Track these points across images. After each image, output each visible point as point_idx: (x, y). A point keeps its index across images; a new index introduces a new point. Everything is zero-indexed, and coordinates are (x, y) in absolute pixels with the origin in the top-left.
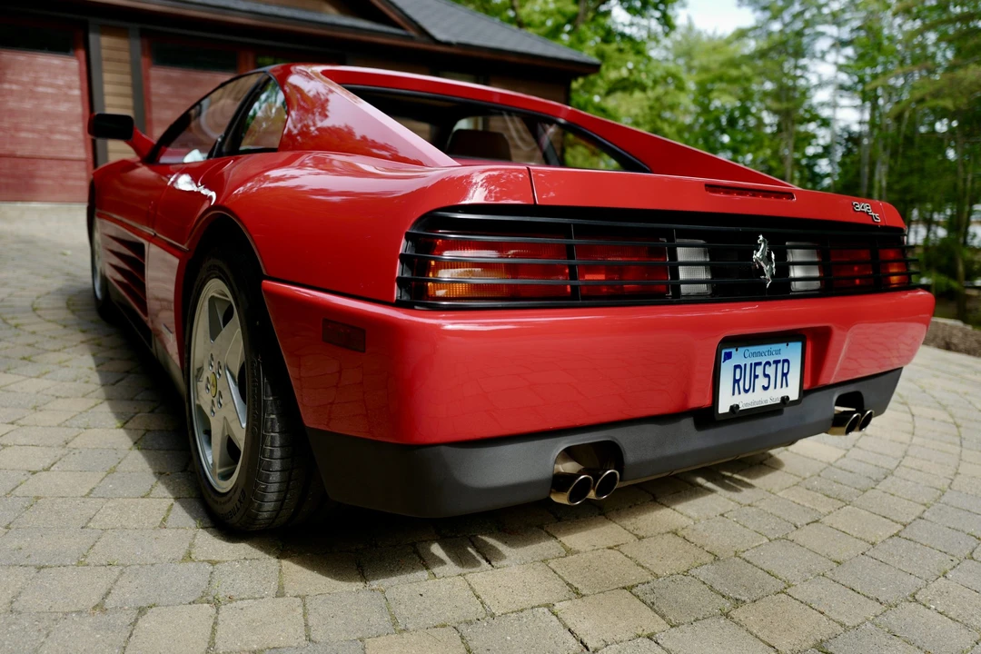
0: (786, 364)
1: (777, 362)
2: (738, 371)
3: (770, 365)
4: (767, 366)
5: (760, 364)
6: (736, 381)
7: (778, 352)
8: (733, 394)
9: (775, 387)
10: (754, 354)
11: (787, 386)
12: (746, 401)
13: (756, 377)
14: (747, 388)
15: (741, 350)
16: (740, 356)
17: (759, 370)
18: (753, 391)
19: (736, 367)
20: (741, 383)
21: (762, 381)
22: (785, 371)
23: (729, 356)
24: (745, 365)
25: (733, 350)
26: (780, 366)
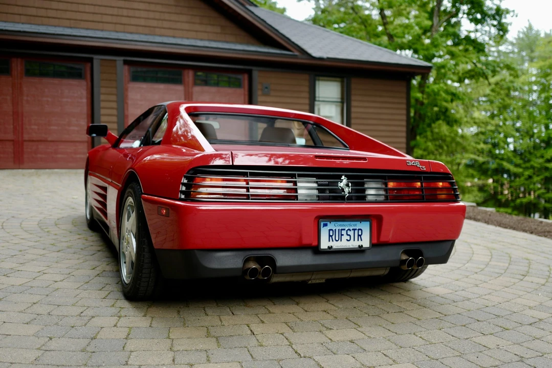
0: (360, 231)
1: (354, 230)
2: (331, 232)
3: (350, 230)
4: (348, 231)
5: (344, 230)
6: (330, 236)
7: (356, 225)
8: (329, 241)
9: (354, 240)
10: (340, 225)
11: (361, 240)
12: (336, 245)
13: (342, 235)
14: (337, 239)
15: (333, 223)
16: (332, 225)
17: (344, 232)
18: (341, 241)
19: (330, 230)
20: (334, 237)
21: (345, 237)
22: (360, 234)
23: (325, 225)
24: (335, 230)
25: (328, 223)
26: (356, 232)
